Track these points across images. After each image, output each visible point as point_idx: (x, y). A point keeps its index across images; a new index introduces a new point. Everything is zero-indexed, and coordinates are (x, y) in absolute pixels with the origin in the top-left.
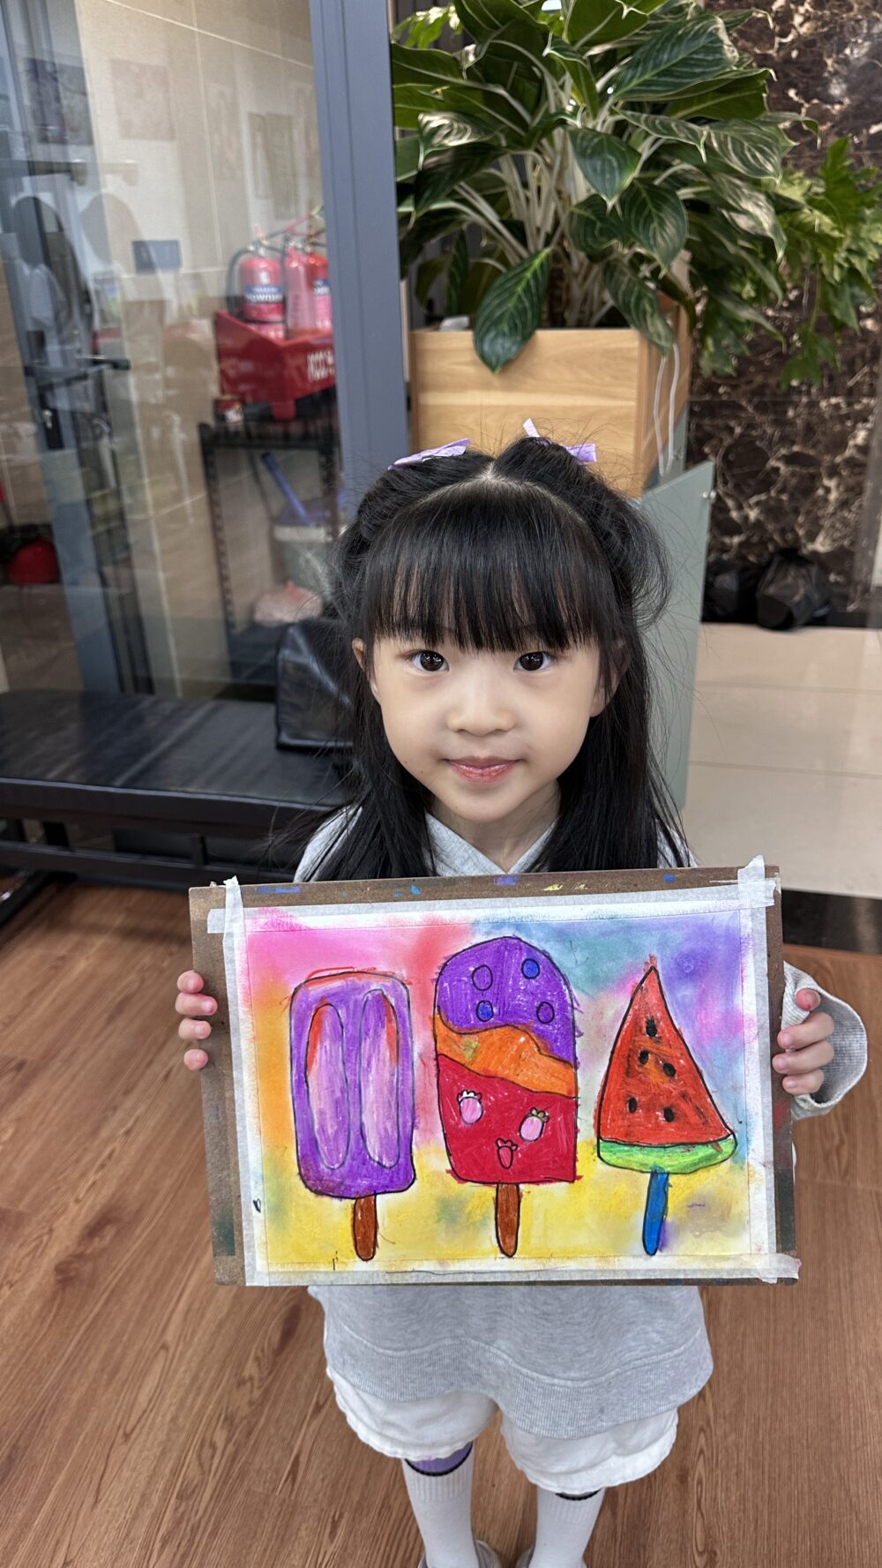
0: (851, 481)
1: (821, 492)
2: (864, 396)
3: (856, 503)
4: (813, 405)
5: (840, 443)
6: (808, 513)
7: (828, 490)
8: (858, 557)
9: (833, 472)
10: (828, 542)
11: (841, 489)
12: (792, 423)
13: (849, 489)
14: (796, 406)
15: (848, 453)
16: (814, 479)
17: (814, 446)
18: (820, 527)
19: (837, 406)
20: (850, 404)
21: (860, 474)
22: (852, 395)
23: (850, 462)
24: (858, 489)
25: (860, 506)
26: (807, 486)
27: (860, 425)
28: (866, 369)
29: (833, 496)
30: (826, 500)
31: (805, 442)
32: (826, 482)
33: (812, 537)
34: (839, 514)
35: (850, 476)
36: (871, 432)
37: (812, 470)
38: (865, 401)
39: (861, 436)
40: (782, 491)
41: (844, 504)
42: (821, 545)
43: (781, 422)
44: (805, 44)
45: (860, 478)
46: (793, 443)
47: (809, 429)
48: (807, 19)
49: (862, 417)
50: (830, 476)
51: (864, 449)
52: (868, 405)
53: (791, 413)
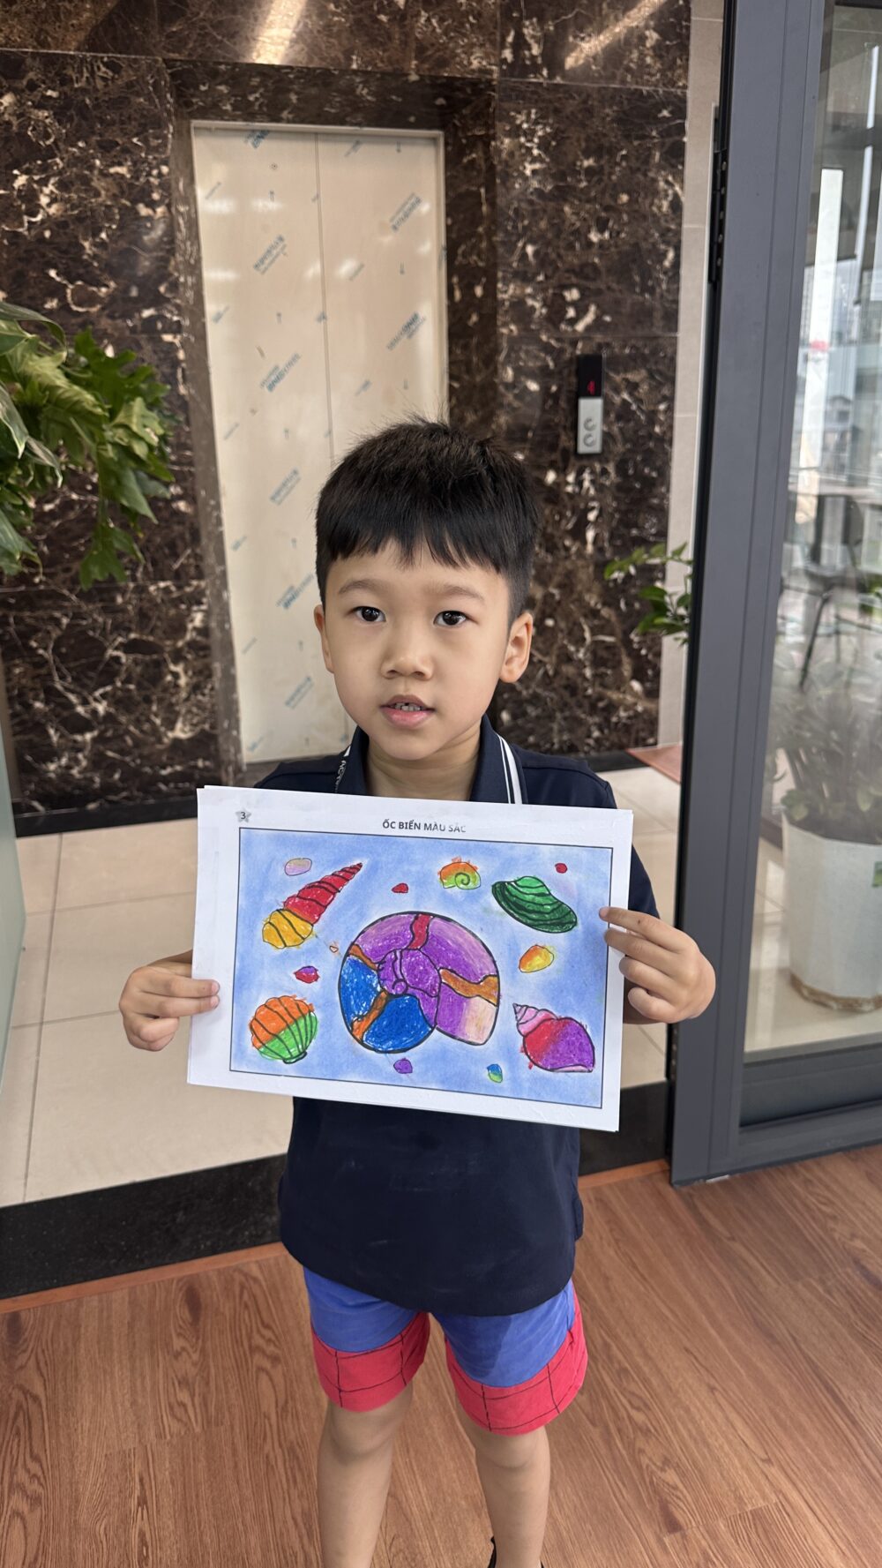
0: (199, 664)
1: (169, 678)
2: (193, 578)
3: (209, 686)
4: (140, 590)
5: (178, 628)
6: (160, 701)
7: (176, 676)
8: (221, 739)
9: (178, 657)
10: (187, 728)
11: (190, 673)
12: (123, 610)
13: (197, 673)
14: (123, 593)
15: (188, 637)
16: (159, 665)
17: (152, 632)
18: (177, 714)
19: (166, 590)
20: (179, 588)
21: (205, 656)
22: (179, 577)
23: (192, 645)
24: (206, 673)
25: (212, 689)
26: (153, 675)
27: (195, 608)
28: (189, 551)
30: (177, 686)
31: (141, 629)
32: (173, 668)
33: (170, 725)
34: (193, 697)
35: (195, 659)
36: (207, 614)
37: (155, 657)
38: (195, 583)
39: (198, 619)
40: (127, 681)
41: (196, 688)
42: (181, 732)
43: (110, 609)
44: (58, 225)
45: (206, 660)
46: (129, 630)
47: (143, 615)
48: (53, 200)
49: (196, 599)
50: (176, 662)
51: (204, 631)
52: (198, 587)
53: (119, 600)
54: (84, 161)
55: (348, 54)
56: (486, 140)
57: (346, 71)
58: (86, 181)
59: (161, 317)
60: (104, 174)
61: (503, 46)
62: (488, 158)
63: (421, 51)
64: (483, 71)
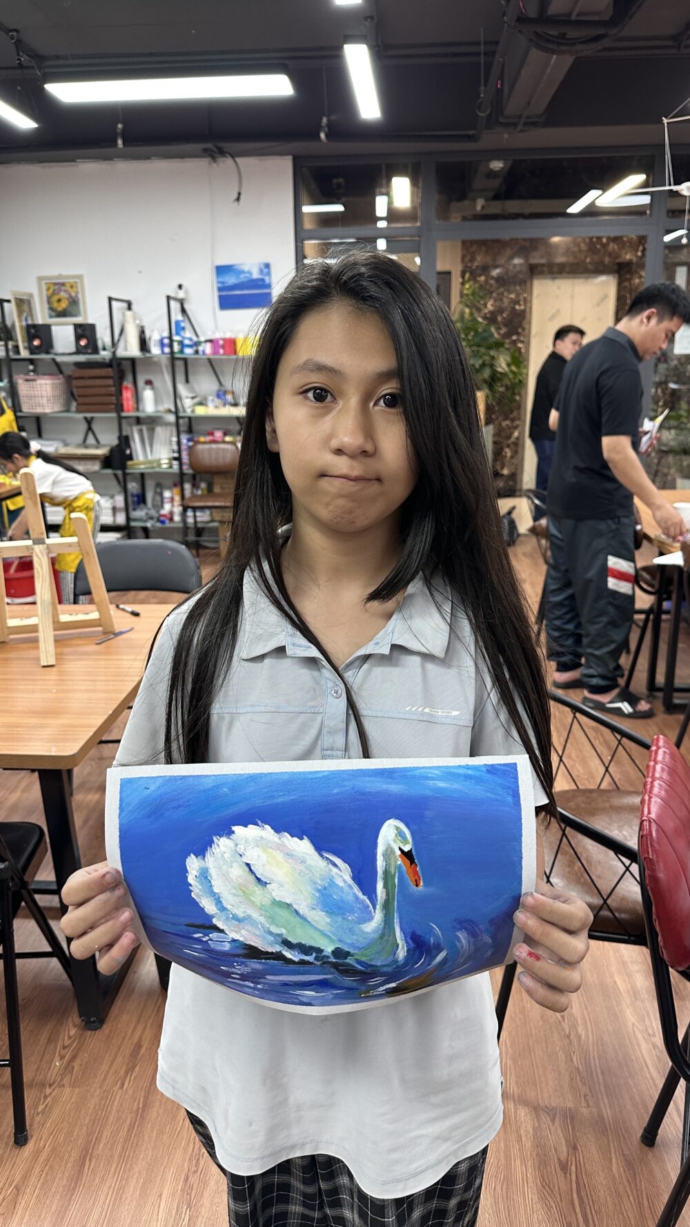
1: (503, 453)
2: (516, 420)
3: (516, 457)
5: (509, 437)
6: (500, 460)
9: (508, 446)
10: (508, 470)
13: (513, 452)
15: (513, 439)
17: (501, 437)
18: (505, 465)
19: (507, 425)
22: (513, 420)
23: (513, 443)
24: (516, 452)
27: (515, 431)
29: (509, 454)
30: (506, 457)
31: (498, 436)
32: (506, 450)
33: (502, 468)
34: (510, 460)
35: (513, 448)
36: (520, 433)
37: (500, 446)
38: (516, 422)
39: (516, 434)
41: (512, 457)
42: (506, 471)
44: (491, 313)
45: (516, 448)
47: (499, 432)
48: (492, 305)
49: (516, 428)
50: (507, 448)
51: (518, 438)
52: (518, 424)
54: (502, 294)
55: (586, 258)
56: (630, 280)
57: (584, 262)
58: (501, 300)
59: (518, 339)
60: (507, 297)
61: (637, 251)
62: (630, 284)
63: (610, 255)
64: (631, 260)
